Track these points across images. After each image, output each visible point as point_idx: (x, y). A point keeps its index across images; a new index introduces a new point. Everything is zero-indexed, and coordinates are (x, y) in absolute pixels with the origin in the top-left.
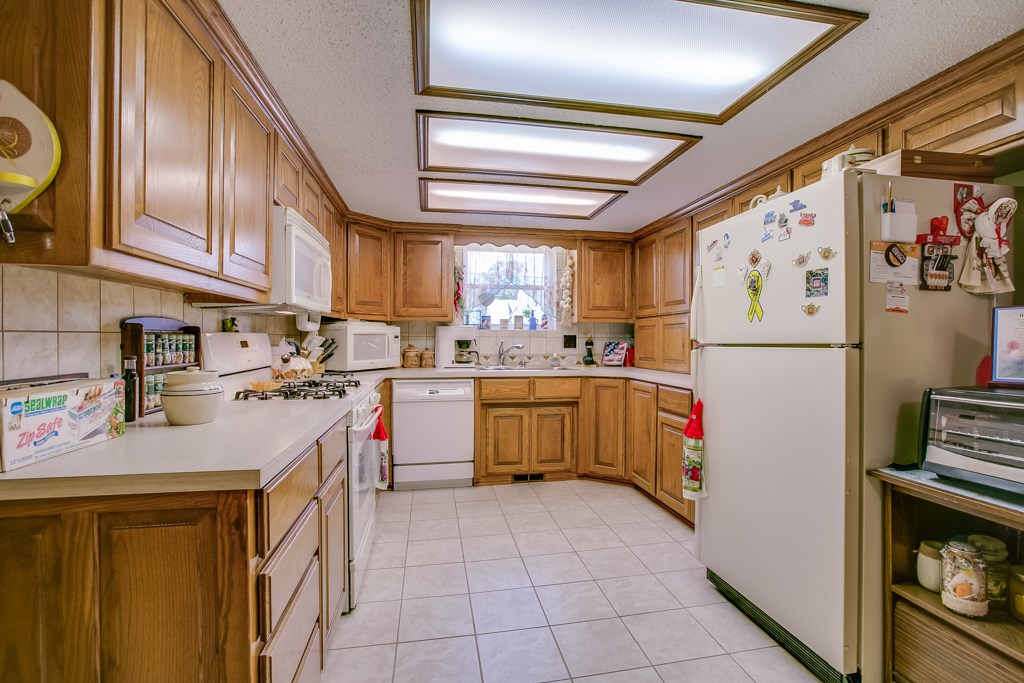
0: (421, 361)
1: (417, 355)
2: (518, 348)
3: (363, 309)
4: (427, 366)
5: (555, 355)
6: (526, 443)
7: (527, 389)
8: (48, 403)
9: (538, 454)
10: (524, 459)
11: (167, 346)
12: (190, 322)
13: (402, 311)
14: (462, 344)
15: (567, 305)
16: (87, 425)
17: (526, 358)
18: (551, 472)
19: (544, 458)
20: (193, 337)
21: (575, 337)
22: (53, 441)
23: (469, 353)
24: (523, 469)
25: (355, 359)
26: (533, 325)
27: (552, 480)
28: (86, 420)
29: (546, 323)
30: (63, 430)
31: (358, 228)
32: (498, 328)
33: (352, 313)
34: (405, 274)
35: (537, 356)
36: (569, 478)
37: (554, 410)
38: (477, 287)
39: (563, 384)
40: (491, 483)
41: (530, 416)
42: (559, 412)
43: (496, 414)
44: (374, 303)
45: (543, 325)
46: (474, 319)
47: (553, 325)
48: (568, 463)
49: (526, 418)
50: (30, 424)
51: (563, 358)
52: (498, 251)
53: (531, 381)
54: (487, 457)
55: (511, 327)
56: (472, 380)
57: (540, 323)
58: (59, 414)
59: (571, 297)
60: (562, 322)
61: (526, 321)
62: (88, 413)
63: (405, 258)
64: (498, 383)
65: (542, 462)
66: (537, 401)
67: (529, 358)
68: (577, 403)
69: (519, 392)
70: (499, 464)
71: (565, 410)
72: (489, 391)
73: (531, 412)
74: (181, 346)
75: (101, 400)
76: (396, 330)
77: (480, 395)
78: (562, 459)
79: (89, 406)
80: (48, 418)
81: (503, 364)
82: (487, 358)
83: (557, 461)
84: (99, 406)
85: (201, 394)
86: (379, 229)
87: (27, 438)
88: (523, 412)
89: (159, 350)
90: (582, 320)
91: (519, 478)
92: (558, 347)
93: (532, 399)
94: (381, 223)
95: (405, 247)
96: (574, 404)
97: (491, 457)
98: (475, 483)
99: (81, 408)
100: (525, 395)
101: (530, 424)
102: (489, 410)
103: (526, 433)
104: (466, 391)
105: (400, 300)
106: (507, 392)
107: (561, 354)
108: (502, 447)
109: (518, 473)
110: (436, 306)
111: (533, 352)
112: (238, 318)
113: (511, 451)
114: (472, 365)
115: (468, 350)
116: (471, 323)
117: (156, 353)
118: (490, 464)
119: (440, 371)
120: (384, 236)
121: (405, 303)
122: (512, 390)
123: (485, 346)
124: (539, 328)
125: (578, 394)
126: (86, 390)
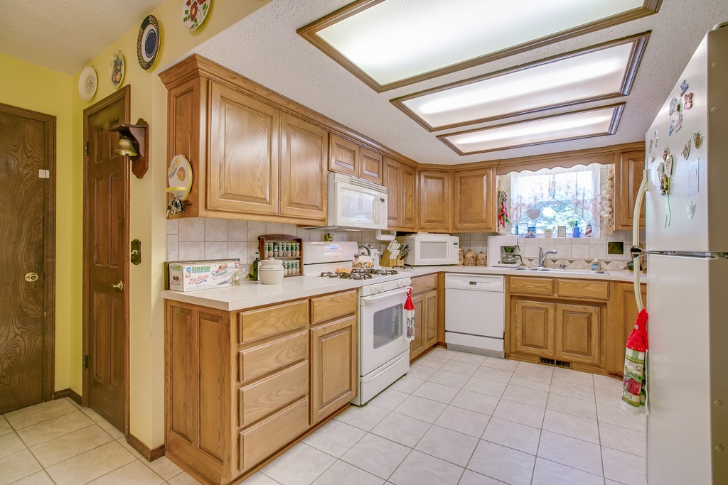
0: (476, 262)
1: (473, 257)
2: (552, 253)
3: (430, 225)
4: (481, 265)
5: (596, 260)
6: (551, 332)
7: (550, 287)
8: (202, 268)
9: (563, 344)
10: (549, 346)
11: (281, 248)
12: (299, 237)
13: (459, 226)
14: (509, 250)
15: (607, 215)
16: (220, 279)
17: (567, 262)
18: (578, 363)
19: (569, 349)
20: (299, 244)
21: (622, 244)
22: (204, 283)
23: (514, 256)
24: (549, 354)
25: (421, 258)
26: (577, 233)
27: (578, 370)
28: (220, 277)
29: (590, 231)
30: (209, 280)
31: (426, 174)
32: (543, 237)
33: (422, 229)
34: (461, 200)
35: (578, 260)
36: (598, 373)
37: (580, 308)
38: (524, 205)
39: (588, 286)
40: (520, 360)
41: (555, 310)
42: (585, 311)
43: (523, 304)
44: (438, 222)
45: (587, 233)
46: (523, 230)
47: (597, 233)
48: (594, 358)
49: (551, 312)
50: (195, 276)
51: (607, 263)
52: (535, 175)
53: (555, 281)
54: (516, 338)
55: (555, 235)
56: (502, 277)
57: (584, 230)
58: (207, 273)
59: (611, 206)
60: (604, 231)
61: (570, 231)
62: (221, 274)
63: (460, 189)
64: (524, 280)
65: (567, 351)
66: (562, 298)
67: (571, 262)
68: (605, 304)
69: (545, 290)
70: (526, 345)
71: (591, 309)
72: (517, 286)
73: (556, 307)
74: (290, 248)
75: (227, 269)
76: (456, 239)
77: (509, 289)
78: (589, 353)
79: (221, 271)
80: (203, 274)
81: (543, 266)
82: (530, 260)
83: (583, 353)
84: (227, 272)
85: (272, 270)
86: (443, 172)
87: (193, 281)
88: (549, 306)
89: (276, 250)
90: (620, 228)
91: (546, 361)
92: (602, 253)
93: (556, 296)
94: (443, 168)
95: (461, 181)
96: (601, 305)
97: (519, 338)
98: (507, 356)
99: (217, 272)
100: (549, 292)
101: (555, 317)
102: (518, 301)
103: (551, 324)
104: (499, 284)
105: (457, 218)
106: (531, 287)
107: (605, 259)
108: (529, 332)
109: (544, 357)
110: (483, 221)
111: (574, 257)
112: (331, 233)
113: (538, 337)
114: (515, 265)
115: (513, 253)
116: (519, 233)
117: (274, 251)
118: (519, 343)
119: (489, 269)
120: (446, 176)
121: (461, 221)
122: (536, 287)
123: (528, 251)
124: (583, 236)
125: (605, 296)
126: (220, 265)
